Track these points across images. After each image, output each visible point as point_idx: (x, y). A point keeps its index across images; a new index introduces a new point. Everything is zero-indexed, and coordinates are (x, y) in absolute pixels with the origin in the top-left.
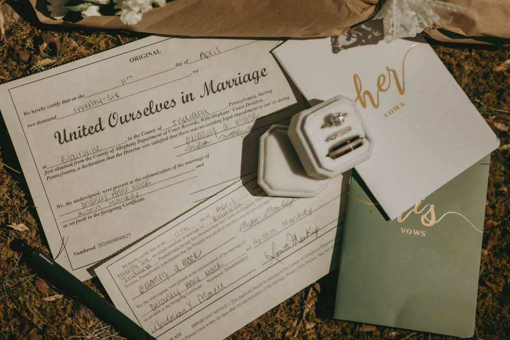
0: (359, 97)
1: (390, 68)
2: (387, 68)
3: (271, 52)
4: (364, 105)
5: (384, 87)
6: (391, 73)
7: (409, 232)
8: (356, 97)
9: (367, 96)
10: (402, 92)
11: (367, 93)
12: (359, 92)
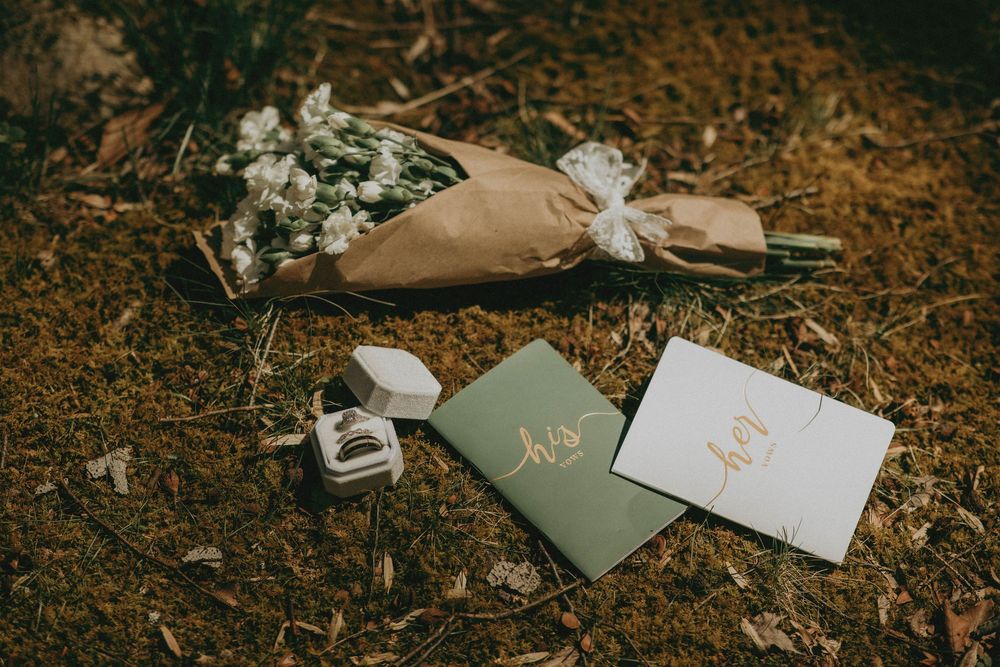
0: (726, 463)
1: (738, 416)
2: (735, 418)
3: (610, 472)
4: (737, 468)
5: (745, 439)
6: (742, 420)
7: (568, 461)
8: (723, 467)
9: (734, 458)
10: (765, 432)
11: (732, 454)
12: (722, 458)
